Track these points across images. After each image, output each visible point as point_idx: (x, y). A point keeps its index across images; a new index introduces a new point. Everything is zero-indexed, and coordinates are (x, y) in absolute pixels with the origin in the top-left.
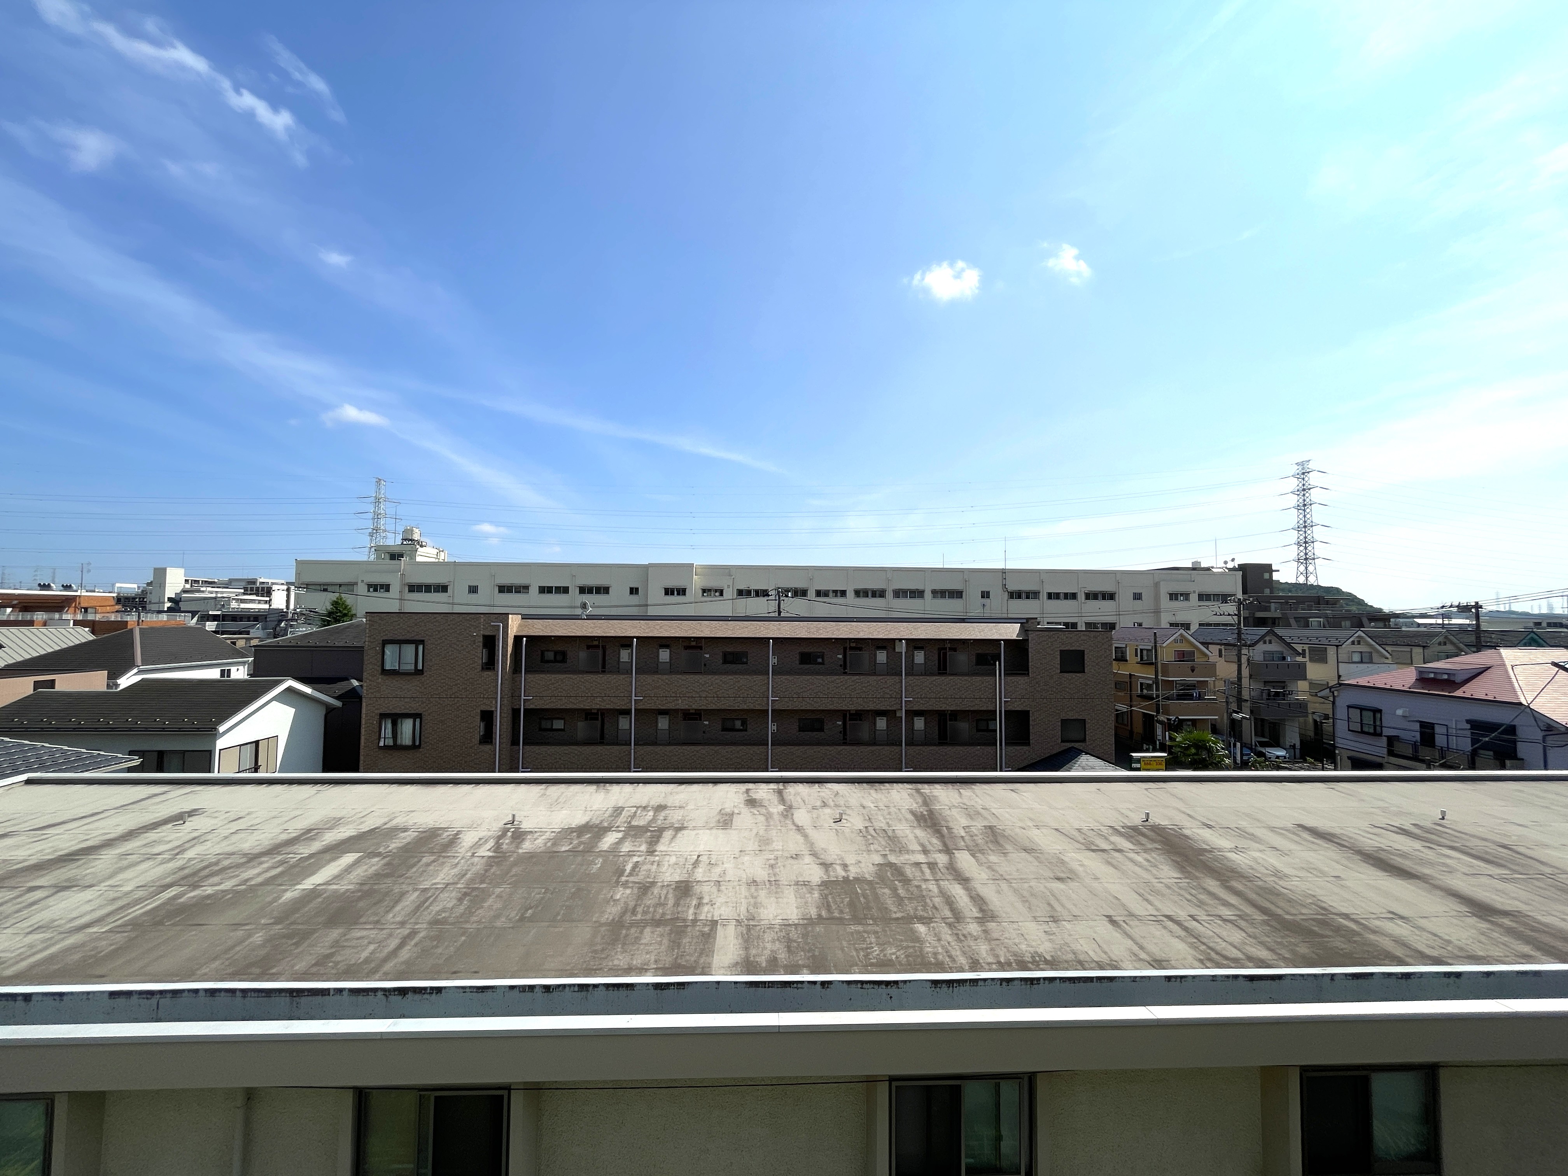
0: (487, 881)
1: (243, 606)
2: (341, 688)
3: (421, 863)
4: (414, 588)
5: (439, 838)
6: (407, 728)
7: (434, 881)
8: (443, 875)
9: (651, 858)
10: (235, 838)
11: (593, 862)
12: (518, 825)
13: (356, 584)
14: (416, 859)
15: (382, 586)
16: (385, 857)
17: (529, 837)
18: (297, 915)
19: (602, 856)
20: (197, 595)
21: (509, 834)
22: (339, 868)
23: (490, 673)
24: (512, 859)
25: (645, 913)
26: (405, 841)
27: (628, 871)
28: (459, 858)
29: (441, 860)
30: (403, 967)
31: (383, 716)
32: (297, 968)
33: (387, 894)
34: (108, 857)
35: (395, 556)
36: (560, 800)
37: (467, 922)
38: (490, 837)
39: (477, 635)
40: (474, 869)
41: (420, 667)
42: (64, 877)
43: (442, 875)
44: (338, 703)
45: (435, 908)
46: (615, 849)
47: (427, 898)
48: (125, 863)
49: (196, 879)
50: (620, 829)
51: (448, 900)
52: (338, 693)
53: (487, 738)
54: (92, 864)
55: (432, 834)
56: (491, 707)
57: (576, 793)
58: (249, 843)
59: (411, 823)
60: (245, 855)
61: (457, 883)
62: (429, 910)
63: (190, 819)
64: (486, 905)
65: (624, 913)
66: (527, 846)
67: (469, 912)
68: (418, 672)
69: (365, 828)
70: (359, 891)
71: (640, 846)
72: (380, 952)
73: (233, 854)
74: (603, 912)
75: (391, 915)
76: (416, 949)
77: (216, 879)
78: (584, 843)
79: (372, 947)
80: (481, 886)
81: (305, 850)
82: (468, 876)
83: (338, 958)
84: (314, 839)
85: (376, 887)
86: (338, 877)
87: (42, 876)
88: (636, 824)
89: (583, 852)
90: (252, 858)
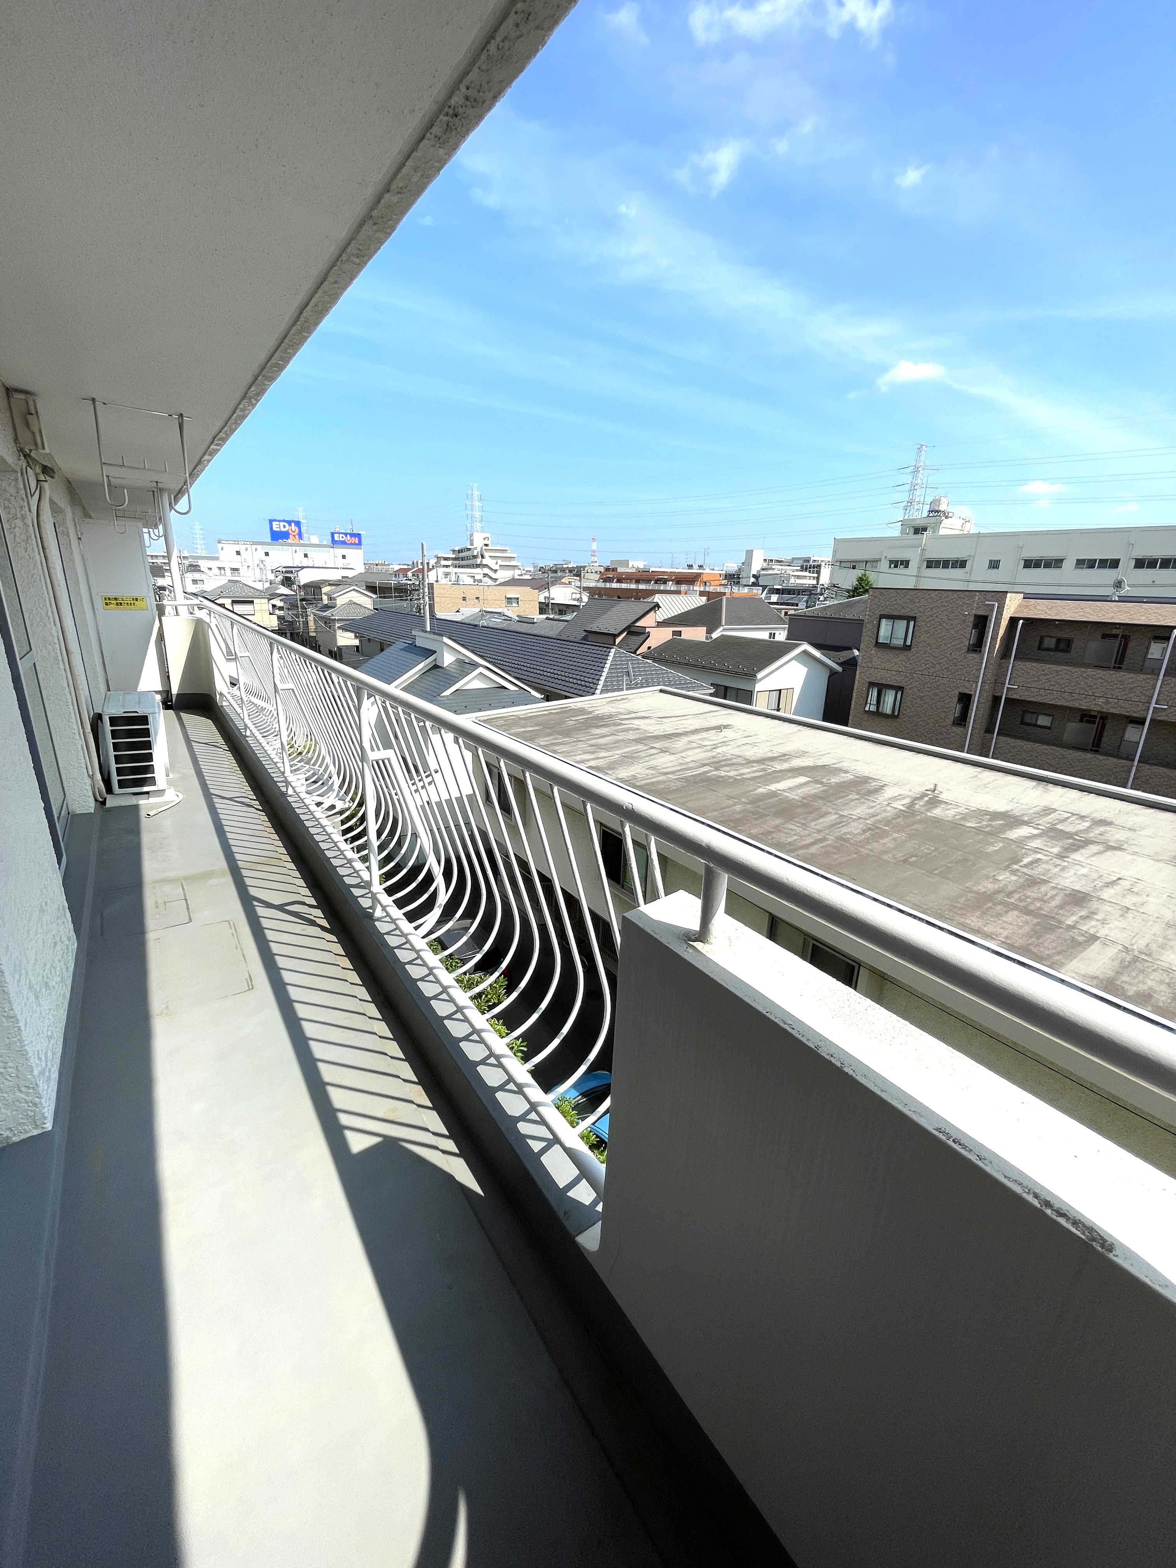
0: (891, 826)
1: (799, 581)
2: (844, 656)
3: (847, 798)
4: (931, 564)
5: (868, 785)
6: (889, 698)
7: (851, 813)
8: (861, 810)
9: (1058, 862)
10: (744, 747)
11: (992, 844)
12: (938, 794)
13: (880, 560)
14: (845, 794)
15: (902, 562)
16: (824, 786)
17: (942, 806)
18: (761, 803)
19: (1004, 842)
20: (770, 572)
21: (926, 799)
22: (794, 784)
23: (974, 655)
24: (919, 818)
25: (1020, 900)
26: (842, 780)
27: (1024, 863)
28: (877, 803)
29: (863, 800)
30: (810, 856)
31: (872, 684)
32: (752, 831)
33: (817, 810)
34: (684, 740)
35: (919, 530)
36: (990, 785)
37: (862, 847)
38: (908, 796)
39: (969, 613)
40: (884, 815)
41: (908, 643)
42: (665, 746)
43: (859, 811)
44: (839, 669)
45: (845, 830)
46: (1020, 843)
47: (843, 821)
48: (690, 746)
49: (718, 765)
50: (1039, 827)
51: (855, 828)
52: (842, 660)
53: (962, 720)
54: (677, 743)
55: (865, 780)
56: (971, 691)
57: (1011, 784)
58: (752, 753)
59: (852, 768)
60: (746, 759)
61: (867, 819)
62: (839, 830)
63: (724, 730)
64: (882, 841)
65: (998, 892)
66: (937, 812)
67: (867, 841)
68: (906, 648)
69: (820, 763)
70: (801, 802)
71: (1052, 847)
72: (799, 842)
73: (740, 757)
74: (978, 884)
75: (814, 823)
76: (821, 849)
77: (727, 768)
78: (992, 827)
79: (795, 837)
80: (884, 828)
81: (778, 766)
82: (877, 818)
83: (774, 835)
84: (786, 761)
85: (811, 803)
86: (791, 789)
87: (657, 742)
88: (1061, 828)
89: (988, 833)
90: (749, 762)
